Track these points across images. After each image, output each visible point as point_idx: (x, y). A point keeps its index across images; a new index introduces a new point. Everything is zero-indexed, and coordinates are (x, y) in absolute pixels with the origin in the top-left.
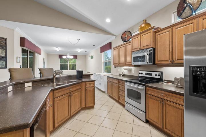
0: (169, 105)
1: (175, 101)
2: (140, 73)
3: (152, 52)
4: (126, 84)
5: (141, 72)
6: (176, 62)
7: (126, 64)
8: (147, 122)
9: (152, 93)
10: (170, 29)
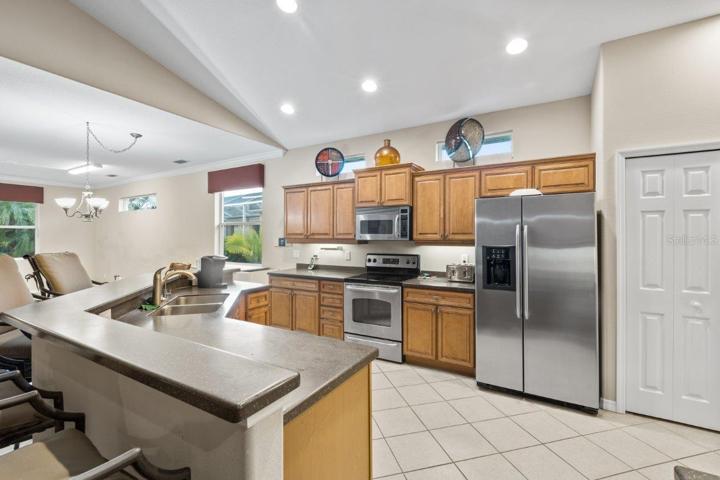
0: (448, 313)
1: (457, 304)
2: (370, 260)
3: (408, 214)
4: (349, 287)
5: (372, 257)
6: (451, 237)
7: (335, 237)
8: (405, 360)
9: (416, 299)
10: (440, 176)
